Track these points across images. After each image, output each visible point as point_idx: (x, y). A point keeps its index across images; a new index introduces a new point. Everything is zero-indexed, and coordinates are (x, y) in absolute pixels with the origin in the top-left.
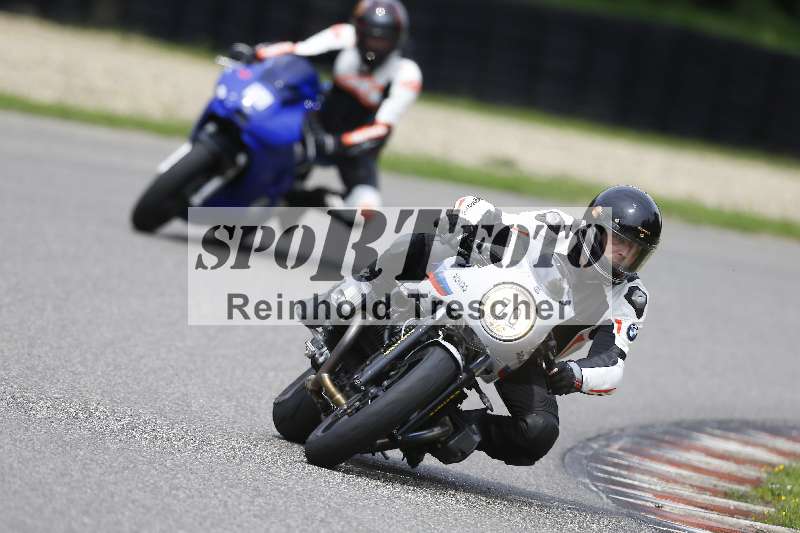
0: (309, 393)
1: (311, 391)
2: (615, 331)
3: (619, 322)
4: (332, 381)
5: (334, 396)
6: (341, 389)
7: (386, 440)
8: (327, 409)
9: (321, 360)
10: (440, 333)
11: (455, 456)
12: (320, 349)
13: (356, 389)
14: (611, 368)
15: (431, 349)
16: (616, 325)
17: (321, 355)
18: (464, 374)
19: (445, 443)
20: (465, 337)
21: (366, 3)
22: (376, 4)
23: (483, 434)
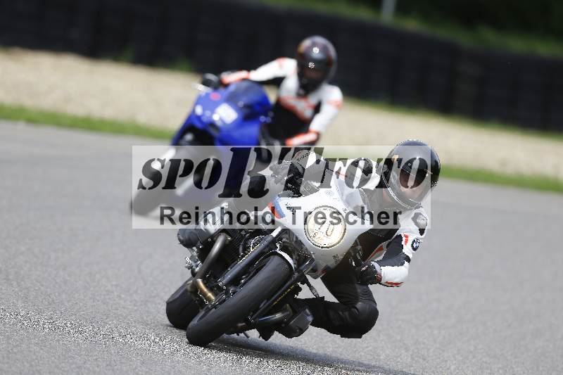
0: (189, 293)
1: (191, 292)
2: (403, 243)
3: (406, 237)
4: (205, 284)
5: (206, 295)
6: (211, 290)
7: (244, 324)
8: (202, 304)
9: (197, 269)
10: (278, 246)
11: (295, 332)
12: (195, 262)
13: (220, 289)
14: (400, 267)
15: (272, 257)
16: (404, 239)
17: (197, 266)
18: (296, 274)
19: (287, 323)
20: (296, 247)
21: (307, 43)
22: (314, 45)
23: (314, 315)
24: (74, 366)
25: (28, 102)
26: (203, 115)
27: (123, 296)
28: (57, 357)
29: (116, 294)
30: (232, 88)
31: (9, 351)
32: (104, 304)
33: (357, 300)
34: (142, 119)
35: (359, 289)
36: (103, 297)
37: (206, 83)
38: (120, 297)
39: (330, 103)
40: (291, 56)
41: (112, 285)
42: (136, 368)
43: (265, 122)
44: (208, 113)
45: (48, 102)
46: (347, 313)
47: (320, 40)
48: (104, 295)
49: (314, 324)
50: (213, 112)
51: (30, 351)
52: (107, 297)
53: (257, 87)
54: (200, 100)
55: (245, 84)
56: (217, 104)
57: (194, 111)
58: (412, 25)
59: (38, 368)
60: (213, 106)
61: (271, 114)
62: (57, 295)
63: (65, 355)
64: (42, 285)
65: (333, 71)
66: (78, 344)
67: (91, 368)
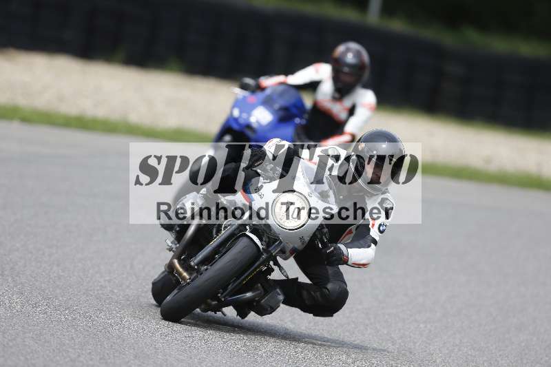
2: (370, 227)
4: (180, 264)
5: (182, 274)
7: (216, 302)
8: (178, 283)
10: (247, 228)
11: (267, 310)
13: (193, 268)
14: (367, 249)
15: (241, 239)
18: (265, 254)
19: (259, 302)
20: (265, 229)
21: (341, 49)
22: (348, 50)
23: (285, 294)
24: (68, 359)
25: (22, 102)
26: (240, 117)
27: (115, 291)
28: (52, 351)
29: (109, 288)
30: (268, 92)
31: (4, 345)
32: (97, 298)
33: (328, 281)
34: (134, 118)
35: (330, 270)
36: (96, 292)
37: (244, 87)
38: (113, 292)
39: (364, 106)
40: (326, 62)
41: (105, 281)
42: (128, 362)
43: (300, 123)
44: (244, 116)
45: (42, 102)
46: (318, 294)
47: (354, 46)
48: (98, 290)
49: (285, 302)
50: (250, 115)
51: (26, 345)
52: (100, 292)
53: (293, 91)
54: (237, 104)
55: (281, 88)
56: (253, 107)
57: (231, 113)
58: (397, 26)
59: (33, 362)
60: (249, 108)
61: (306, 116)
62: (51, 289)
63: (59, 349)
64: (37, 281)
65: (367, 75)
66: (73, 338)
67: (85, 362)
